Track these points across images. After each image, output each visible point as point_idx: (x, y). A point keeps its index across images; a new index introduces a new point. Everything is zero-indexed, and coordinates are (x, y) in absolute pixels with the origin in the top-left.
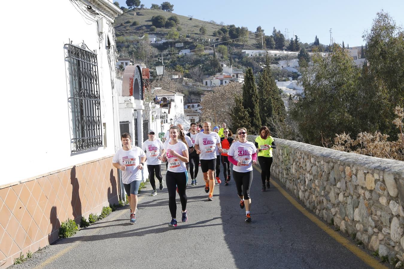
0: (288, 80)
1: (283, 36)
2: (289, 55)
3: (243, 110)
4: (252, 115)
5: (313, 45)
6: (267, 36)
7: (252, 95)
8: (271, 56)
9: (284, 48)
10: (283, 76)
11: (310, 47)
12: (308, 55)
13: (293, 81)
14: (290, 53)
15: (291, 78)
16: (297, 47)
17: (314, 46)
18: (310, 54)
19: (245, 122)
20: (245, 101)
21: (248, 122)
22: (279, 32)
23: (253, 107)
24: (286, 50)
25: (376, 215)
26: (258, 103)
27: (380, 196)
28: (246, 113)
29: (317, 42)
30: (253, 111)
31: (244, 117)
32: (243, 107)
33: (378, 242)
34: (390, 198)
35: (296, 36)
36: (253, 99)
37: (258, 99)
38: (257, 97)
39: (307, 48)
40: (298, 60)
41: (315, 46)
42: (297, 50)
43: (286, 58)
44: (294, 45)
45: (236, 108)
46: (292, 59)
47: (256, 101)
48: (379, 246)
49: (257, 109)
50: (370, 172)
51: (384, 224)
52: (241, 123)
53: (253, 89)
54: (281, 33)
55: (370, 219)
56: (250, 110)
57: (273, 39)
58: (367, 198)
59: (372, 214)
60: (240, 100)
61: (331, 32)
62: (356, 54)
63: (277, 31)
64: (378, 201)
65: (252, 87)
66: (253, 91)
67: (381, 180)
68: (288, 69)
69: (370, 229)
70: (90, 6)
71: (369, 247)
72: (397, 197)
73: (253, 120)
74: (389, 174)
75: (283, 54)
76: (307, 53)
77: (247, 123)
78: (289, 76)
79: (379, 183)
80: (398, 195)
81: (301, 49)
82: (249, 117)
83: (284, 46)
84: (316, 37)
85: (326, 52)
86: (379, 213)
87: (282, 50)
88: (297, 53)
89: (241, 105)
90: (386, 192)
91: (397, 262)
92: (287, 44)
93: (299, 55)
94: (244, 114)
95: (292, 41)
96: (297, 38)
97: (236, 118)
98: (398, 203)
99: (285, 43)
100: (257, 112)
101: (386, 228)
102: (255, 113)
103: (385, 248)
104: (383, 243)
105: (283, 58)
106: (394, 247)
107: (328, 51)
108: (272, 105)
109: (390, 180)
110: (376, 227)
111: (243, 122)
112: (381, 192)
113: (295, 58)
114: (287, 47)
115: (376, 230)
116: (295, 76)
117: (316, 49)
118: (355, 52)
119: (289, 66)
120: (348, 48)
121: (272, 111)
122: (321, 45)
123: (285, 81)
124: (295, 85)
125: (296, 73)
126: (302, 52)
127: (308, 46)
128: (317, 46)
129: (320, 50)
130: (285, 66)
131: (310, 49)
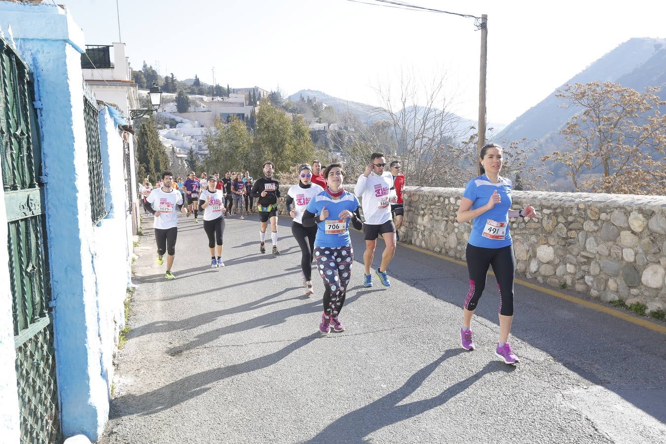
0: (165, 128)
1: (156, 73)
2: (164, 97)
5: (192, 86)
6: (135, 71)
7: (147, 150)
8: (142, 97)
10: (158, 123)
11: (189, 88)
12: (188, 99)
13: (171, 129)
14: (165, 94)
15: (168, 126)
16: (173, 87)
17: (194, 87)
18: (190, 97)
22: (151, 67)
23: (148, 162)
29: (197, 82)
30: (148, 166)
35: (172, 74)
36: (148, 154)
37: (153, 154)
38: (151, 152)
39: (185, 89)
40: (176, 104)
42: (174, 91)
44: (170, 85)
46: (169, 102)
47: (151, 156)
49: (152, 165)
54: (154, 69)
57: (143, 76)
61: (214, 71)
62: (243, 100)
63: (148, 66)
65: (147, 143)
66: (148, 146)
68: (164, 114)
76: (186, 97)
78: (166, 123)
81: (178, 90)
82: (145, 172)
84: (196, 76)
85: (209, 95)
88: (174, 95)
92: (161, 83)
93: (176, 97)
95: (167, 80)
96: (173, 76)
99: (159, 81)
107: (211, 94)
108: (160, 159)
113: (172, 102)
114: (162, 88)
116: (173, 124)
117: (196, 91)
118: (242, 98)
119: (165, 111)
120: (234, 93)
121: (160, 166)
122: (202, 86)
123: (161, 129)
124: (173, 135)
125: (174, 119)
126: (180, 94)
127: (186, 87)
128: (197, 86)
129: (201, 92)
130: (160, 110)
131: (189, 91)
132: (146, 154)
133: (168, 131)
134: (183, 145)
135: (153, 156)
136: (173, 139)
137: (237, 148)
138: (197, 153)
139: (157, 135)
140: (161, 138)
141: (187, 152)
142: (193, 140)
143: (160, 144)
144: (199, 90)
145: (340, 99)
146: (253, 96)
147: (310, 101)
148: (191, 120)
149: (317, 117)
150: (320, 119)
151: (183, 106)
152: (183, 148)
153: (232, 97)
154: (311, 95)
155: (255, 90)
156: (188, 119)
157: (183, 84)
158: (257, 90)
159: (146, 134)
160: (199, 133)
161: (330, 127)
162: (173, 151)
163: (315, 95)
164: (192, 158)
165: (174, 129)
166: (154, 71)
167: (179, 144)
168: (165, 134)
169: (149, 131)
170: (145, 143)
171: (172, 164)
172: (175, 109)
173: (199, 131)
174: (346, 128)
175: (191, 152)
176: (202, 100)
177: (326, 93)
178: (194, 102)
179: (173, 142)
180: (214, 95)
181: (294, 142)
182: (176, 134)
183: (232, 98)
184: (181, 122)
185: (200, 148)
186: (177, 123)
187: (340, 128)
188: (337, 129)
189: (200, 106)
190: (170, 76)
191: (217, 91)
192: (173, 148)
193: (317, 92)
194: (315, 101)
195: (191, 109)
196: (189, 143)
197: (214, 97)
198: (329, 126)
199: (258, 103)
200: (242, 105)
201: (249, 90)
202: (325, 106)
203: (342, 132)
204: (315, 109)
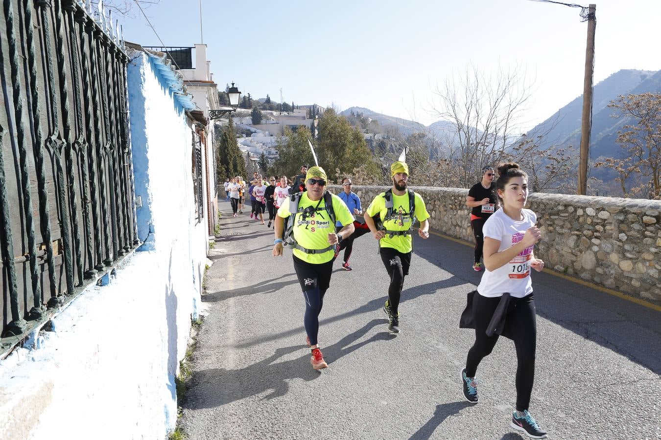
0: (242, 137)
5: (264, 103)
7: (227, 154)
10: (237, 133)
11: (262, 105)
12: (260, 113)
13: (247, 138)
14: (243, 110)
15: (244, 135)
16: (249, 104)
17: (266, 105)
18: (262, 112)
23: (228, 164)
28: (224, 169)
29: (268, 100)
30: (228, 168)
35: (248, 93)
36: (228, 158)
38: (231, 156)
39: (259, 106)
40: (251, 118)
42: (250, 107)
44: (247, 103)
46: (246, 116)
47: (230, 159)
49: (231, 166)
61: (282, 91)
62: (305, 115)
65: (227, 148)
66: (228, 150)
68: (241, 126)
78: (243, 133)
81: (253, 107)
84: (268, 95)
85: (277, 110)
88: (250, 111)
93: (251, 112)
95: (244, 98)
96: (249, 95)
105: (237, 114)
107: (279, 110)
108: (238, 162)
113: (249, 116)
114: (240, 104)
116: (249, 134)
117: (268, 107)
118: (304, 113)
119: (242, 123)
120: (298, 109)
121: (237, 167)
122: (272, 103)
123: (239, 137)
124: (248, 142)
125: (249, 130)
126: (254, 110)
127: (260, 104)
128: (268, 104)
129: (271, 109)
130: (239, 123)
131: (262, 107)
132: (226, 157)
133: (245, 139)
134: (255, 151)
135: (232, 159)
136: (248, 146)
137: (303, 152)
138: (267, 157)
139: (236, 143)
140: (239, 145)
141: (259, 156)
142: (264, 146)
143: (238, 149)
144: (270, 107)
145: (382, 115)
146: (312, 112)
147: (359, 116)
148: (263, 130)
149: (365, 128)
150: (367, 130)
151: (257, 119)
152: (256, 153)
154: (360, 112)
155: (314, 106)
156: (261, 129)
157: (258, 102)
158: (316, 107)
159: (227, 141)
160: (269, 141)
161: (376, 137)
162: (248, 155)
163: (362, 111)
164: (263, 161)
165: (250, 138)
167: (253, 149)
168: (242, 141)
169: (230, 138)
170: (226, 148)
171: (247, 166)
172: (251, 122)
173: (269, 139)
174: (388, 138)
175: (263, 156)
176: (272, 114)
177: (371, 110)
178: (266, 117)
179: (249, 148)
180: (281, 111)
181: (352, 147)
182: (251, 142)
183: (296, 113)
184: (255, 132)
185: (270, 153)
186: (252, 133)
187: (384, 138)
188: (381, 138)
189: (270, 119)
190: (247, 96)
191: (285, 107)
192: (248, 153)
193: (364, 108)
194: (363, 116)
195: (263, 121)
196: (261, 150)
197: (282, 113)
198: (374, 136)
199: (317, 117)
200: (304, 118)
201: (310, 107)
202: (371, 120)
203: (385, 141)
204: (362, 122)
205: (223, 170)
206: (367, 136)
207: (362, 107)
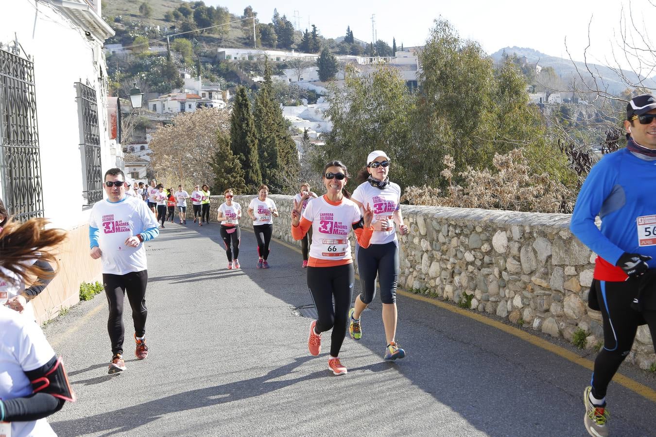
0: (301, 103)
1: (291, 25)
2: (302, 59)
3: (231, 157)
4: (246, 165)
5: (342, 43)
7: (247, 131)
9: (292, 46)
10: (291, 97)
11: (338, 46)
12: (334, 60)
14: (303, 55)
16: (315, 44)
18: (338, 58)
19: (235, 178)
20: (235, 141)
21: (240, 176)
23: (247, 152)
24: (296, 50)
25: (411, 255)
26: (256, 146)
27: (414, 237)
28: (237, 161)
29: (350, 38)
30: (247, 158)
31: (234, 168)
32: (232, 152)
33: (413, 279)
34: (422, 237)
35: (313, 26)
36: (248, 139)
37: (256, 139)
38: (254, 135)
39: (333, 48)
40: (317, 68)
41: (346, 45)
42: (315, 50)
43: (297, 65)
44: (310, 43)
45: (220, 153)
46: (308, 66)
47: (252, 141)
48: (413, 282)
49: (255, 156)
50: (406, 217)
51: (417, 261)
52: (229, 179)
53: (248, 122)
54: (288, 19)
55: (406, 260)
56: (244, 158)
57: (273, 30)
58: (404, 242)
59: (408, 256)
60: (226, 141)
63: (281, 16)
64: (412, 242)
66: (248, 125)
67: (415, 222)
68: (300, 84)
69: (407, 271)
70: (89, 32)
71: (406, 286)
72: (426, 235)
73: (247, 173)
74: (420, 216)
75: (292, 57)
76: (333, 58)
77: (238, 178)
78: (303, 97)
79: (413, 225)
80: (427, 233)
81: (322, 49)
82: (241, 169)
83: (293, 43)
84: (349, 28)
85: (366, 55)
86: (413, 253)
87: (290, 50)
88: (315, 57)
89: (229, 148)
90: (418, 233)
91: (426, 290)
92: (298, 40)
93: (318, 59)
94: (233, 163)
95: (307, 35)
97: (220, 170)
98: (427, 240)
99: (295, 37)
100: (254, 161)
101: (419, 265)
102: (251, 162)
103: (418, 282)
104: (416, 279)
105: (290, 64)
106: (424, 279)
107: (369, 54)
108: (277, 148)
109: (420, 221)
110: (411, 267)
111: (232, 176)
112: (414, 233)
113: (313, 65)
114: (298, 45)
115: (411, 270)
116: (313, 98)
117: (348, 50)
118: (413, 58)
119: (302, 79)
120: (402, 51)
121: (276, 158)
122: (356, 42)
124: (312, 113)
125: (313, 91)
126: (323, 55)
127: (334, 45)
128: (349, 44)
129: (355, 52)
130: (295, 79)
131: (337, 50)
132: (245, 138)
133: (306, 108)
136: (312, 120)
140: (295, 119)
144: (352, 49)
145: (562, 59)
147: (518, 61)
150: (534, 86)
151: (327, 70)
153: (400, 57)
154: (520, 54)
157: (331, 41)
161: (550, 99)
162: (306, 136)
163: (525, 53)
165: (314, 105)
166: (288, 22)
168: (300, 112)
170: (244, 119)
172: (316, 76)
174: (575, 100)
176: (356, 61)
177: (541, 52)
178: (343, 65)
180: (372, 55)
182: (317, 112)
183: (399, 59)
184: (323, 95)
186: (318, 96)
187: (566, 101)
188: (560, 101)
189: (353, 70)
190: (312, 29)
191: (380, 49)
192: (306, 132)
193: (528, 49)
194: (525, 61)
195: (339, 74)
197: (373, 58)
198: (547, 97)
200: (414, 67)
202: (539, 68)
203: (569, 106)
204: (525, 73)
205: (236, 165)
206: (534, 98)
207: (525, 47)
